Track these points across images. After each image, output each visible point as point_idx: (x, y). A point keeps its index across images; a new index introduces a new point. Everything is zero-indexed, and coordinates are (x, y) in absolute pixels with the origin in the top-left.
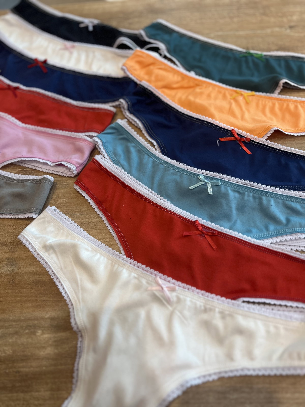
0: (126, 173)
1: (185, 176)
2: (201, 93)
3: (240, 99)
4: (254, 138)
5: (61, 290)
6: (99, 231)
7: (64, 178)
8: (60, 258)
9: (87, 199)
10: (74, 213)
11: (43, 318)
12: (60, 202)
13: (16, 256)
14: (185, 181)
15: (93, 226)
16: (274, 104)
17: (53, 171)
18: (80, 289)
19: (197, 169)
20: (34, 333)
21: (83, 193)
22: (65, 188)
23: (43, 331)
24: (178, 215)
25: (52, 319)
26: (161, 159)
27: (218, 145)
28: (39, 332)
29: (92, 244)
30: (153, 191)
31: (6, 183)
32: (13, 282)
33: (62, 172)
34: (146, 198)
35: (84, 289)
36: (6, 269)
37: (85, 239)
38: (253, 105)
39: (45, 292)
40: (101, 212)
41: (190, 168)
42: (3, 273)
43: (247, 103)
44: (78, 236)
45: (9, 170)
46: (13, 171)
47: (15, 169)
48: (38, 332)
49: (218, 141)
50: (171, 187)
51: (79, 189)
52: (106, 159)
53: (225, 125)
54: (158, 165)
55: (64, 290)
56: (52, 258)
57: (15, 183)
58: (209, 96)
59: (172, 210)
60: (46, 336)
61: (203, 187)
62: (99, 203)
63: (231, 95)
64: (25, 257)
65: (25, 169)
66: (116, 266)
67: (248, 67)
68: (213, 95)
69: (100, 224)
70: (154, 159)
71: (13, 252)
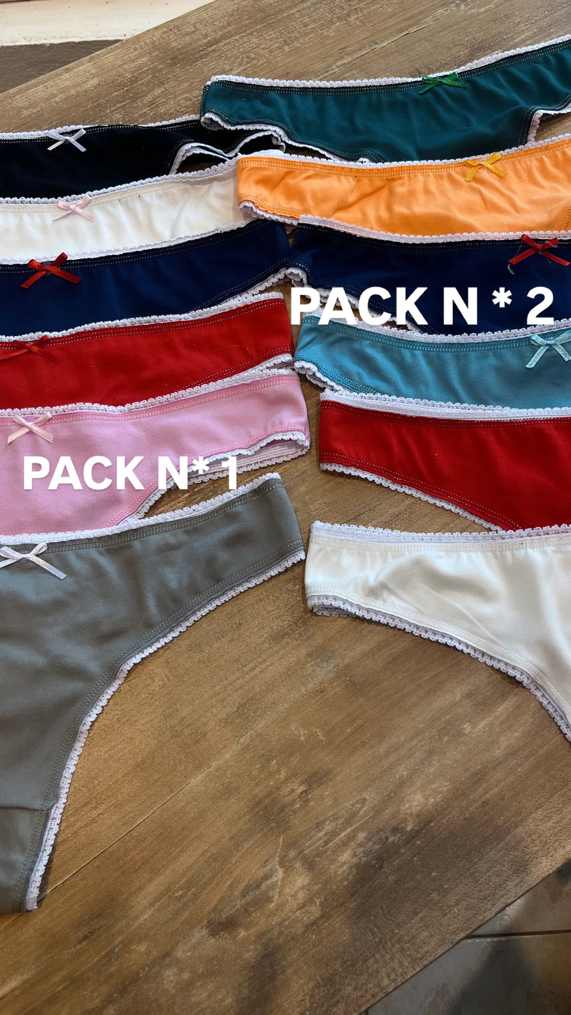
0: (394, 397)
1: (504, 351)
2: (412, 193)
3: (484, 174)
4: (561, 236)
5: (451, 643)
6: (427, 519)
7: (287, 466)
8: (405, 596)
9: (366, 478)
10: (357, 514)
11: (454, 705)
12: (317, 510)
13: (320, 641)
14: (511, 359)
15: (409, 517)
16: (541, 161)
17: (257, 463)
18: (477, 622)
19: (517, 330)
20: (460, 733)
21: (352, 471)
22: (303, 480)
23: (469, 721)
24: (543, 420)
25: (469, 695)
26: (436, 344)
27: (513, 273)
28: (467, 728)
29: (439, 544)
30: (465, 405)
31: (187, 532)
32: (354, 684)
33: (276, 456)
34: (464, 421)
35: (483, 620)
36: (322, 672)
37: (419, 544)
38: (511, 176)
39: (421, 665)
40: (404, 486)
41: (504, 335)
42: (323, 682)
43: (501, 178)
44: (403, 544)
45: (166, 507)
46: (175, 505)
47: (176, 499)
48: (465, 729)
49: (509, 268)
50: (492, 380)
51: (340, 469)
52: (341, 392)
53: (503, 234)
54: (438, 357)
55: (454, 641)
56: (393, 604)
57: (203, 523)
58: (427, 191)
59: (526, 418)
60: (482, 725)
61: (549, 353)
62: (391, 473)
63: (464, 175)
64: (338, 632)
65: (196, 490)
66: (508, 554)
67: (448, 109)
68: (433, 187)
69: (418, 506)
70: (422, 350)
71: (308, 639)
